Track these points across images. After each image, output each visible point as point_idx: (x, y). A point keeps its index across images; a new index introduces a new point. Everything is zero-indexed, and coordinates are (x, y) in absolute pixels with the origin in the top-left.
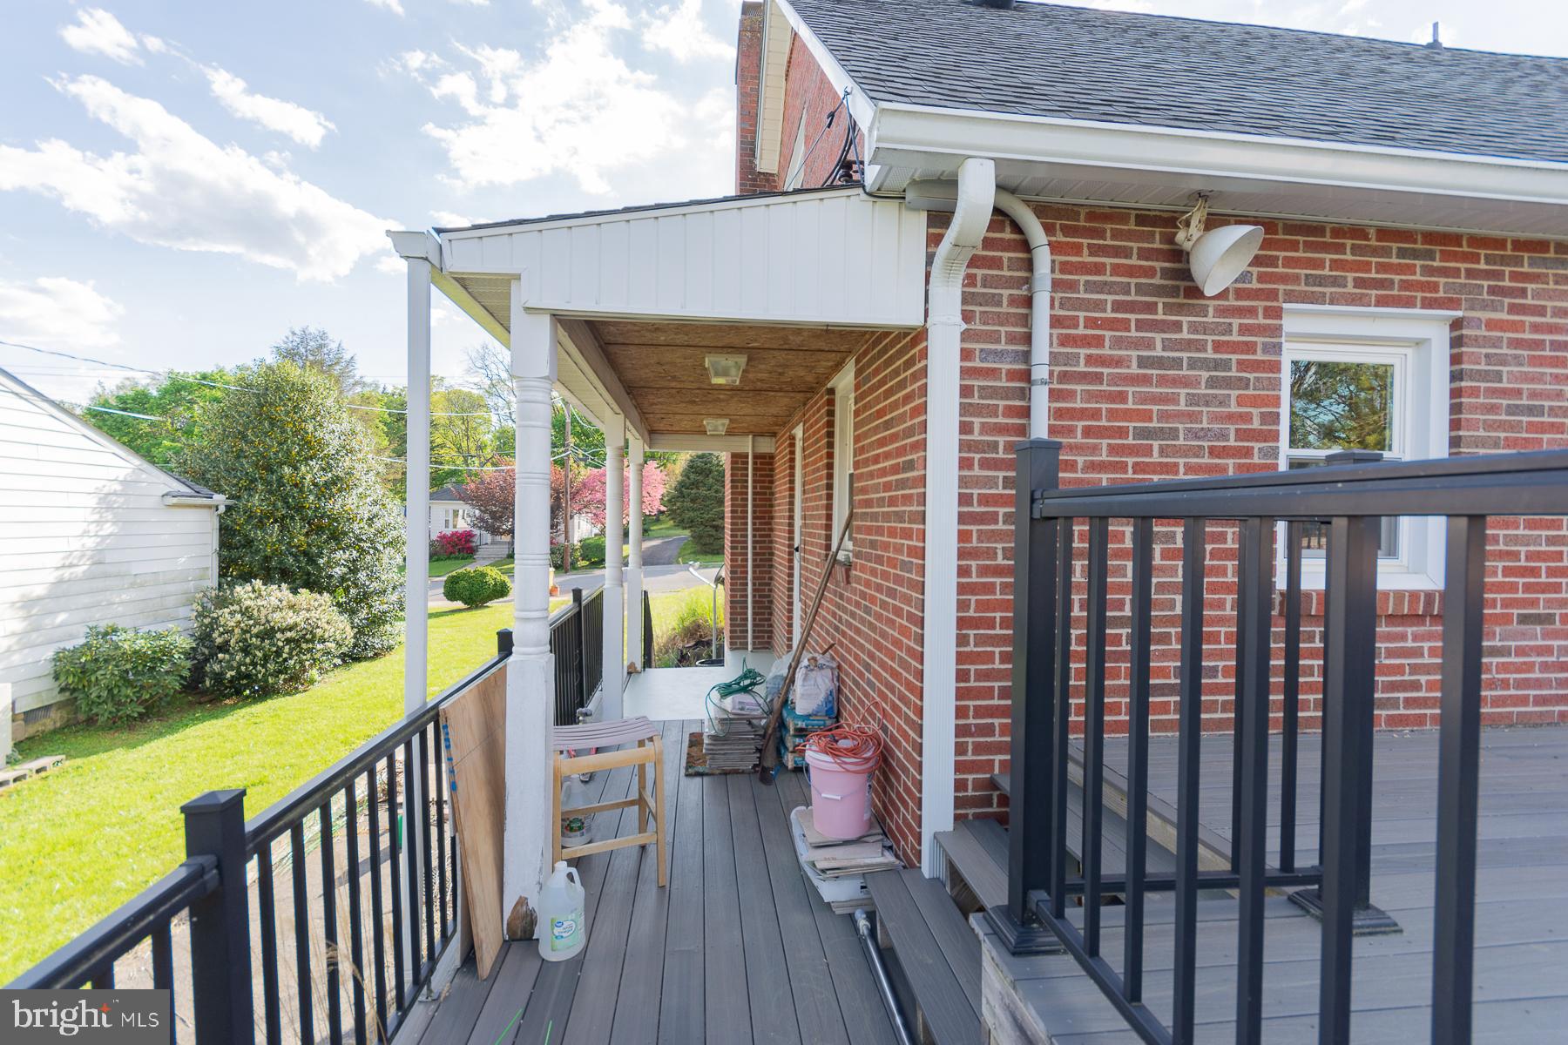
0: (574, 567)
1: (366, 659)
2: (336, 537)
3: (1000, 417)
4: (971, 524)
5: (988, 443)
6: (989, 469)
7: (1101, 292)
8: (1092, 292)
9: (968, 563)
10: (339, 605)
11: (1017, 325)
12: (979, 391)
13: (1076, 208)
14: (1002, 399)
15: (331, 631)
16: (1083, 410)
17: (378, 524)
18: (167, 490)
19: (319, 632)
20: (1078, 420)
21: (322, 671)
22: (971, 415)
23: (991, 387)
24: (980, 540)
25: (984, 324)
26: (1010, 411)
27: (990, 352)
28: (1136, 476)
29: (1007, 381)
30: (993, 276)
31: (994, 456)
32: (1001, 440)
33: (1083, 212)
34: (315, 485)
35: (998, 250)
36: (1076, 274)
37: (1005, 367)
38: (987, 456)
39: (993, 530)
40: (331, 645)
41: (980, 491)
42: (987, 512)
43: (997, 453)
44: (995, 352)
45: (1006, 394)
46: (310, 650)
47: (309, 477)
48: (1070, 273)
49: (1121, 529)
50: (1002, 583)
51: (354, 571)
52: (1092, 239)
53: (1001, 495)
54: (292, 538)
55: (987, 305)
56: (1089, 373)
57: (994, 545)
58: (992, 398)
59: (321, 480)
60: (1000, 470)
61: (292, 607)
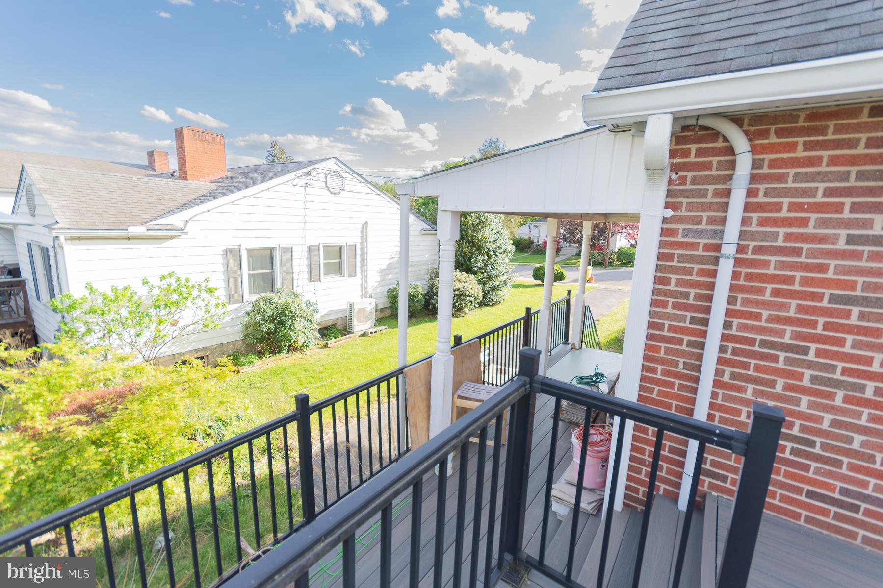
0: (611, 264)
1: (489, 305)
2: (480, 249)
3: (694, 276)
4: (661, 342)
5: (681, 293)
6: (679, 309)
7: (813, 181)
8: (801, 182)
9: (656, 365)
10: (479, 280)
11: (718, 211)
12: (678, 257)
13: (795, 113)
14: (697, 263)
15: (472, 292)
16: (774, 276)
17: (498, 243)
18: (422, 228)
19: (467, 292)
20: (768, 283)
21: (471, 310)
22: (669, 273)
23: (689, 255)
24: (665, 353)
25: (689, 211)
26: (702, 272)
27: (692, 231)
28: (826, 333)
29: (703, 251)
30: (701, 176)
31: (685, 301)
32: (693, 292)
33: (802, 115)
34: (473, 225)
35: (709, 156)
36: (786, 168)
37: (702, 241)
38: (679, 301)
39: (677, 349)
40: (472, 299)
41: (670, 323)
42: (674, 337)
43: (688, 300)
44: (696, 231)
45: (701, 260)
46: (464, 300)
47: (470, 222)
48: (779, 167)
49: (800, 370)
50: (679, 384)
51: (486, 265)
52: (809, 136)
53: (688, 328)
54: (462, 249)
55: (693, 198)
56: (786, 247)
57: (677, 359)
58: (688, 262)
59: (475, 223)
60: (689, 311)
61: (459, 281)
